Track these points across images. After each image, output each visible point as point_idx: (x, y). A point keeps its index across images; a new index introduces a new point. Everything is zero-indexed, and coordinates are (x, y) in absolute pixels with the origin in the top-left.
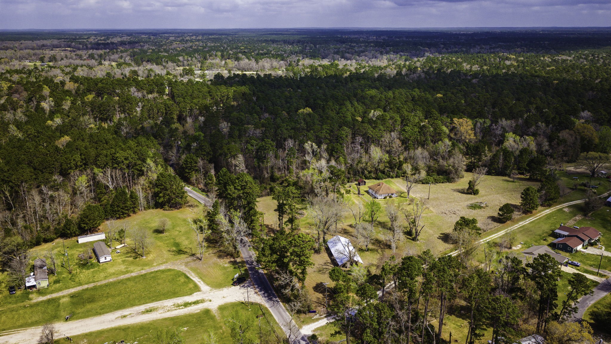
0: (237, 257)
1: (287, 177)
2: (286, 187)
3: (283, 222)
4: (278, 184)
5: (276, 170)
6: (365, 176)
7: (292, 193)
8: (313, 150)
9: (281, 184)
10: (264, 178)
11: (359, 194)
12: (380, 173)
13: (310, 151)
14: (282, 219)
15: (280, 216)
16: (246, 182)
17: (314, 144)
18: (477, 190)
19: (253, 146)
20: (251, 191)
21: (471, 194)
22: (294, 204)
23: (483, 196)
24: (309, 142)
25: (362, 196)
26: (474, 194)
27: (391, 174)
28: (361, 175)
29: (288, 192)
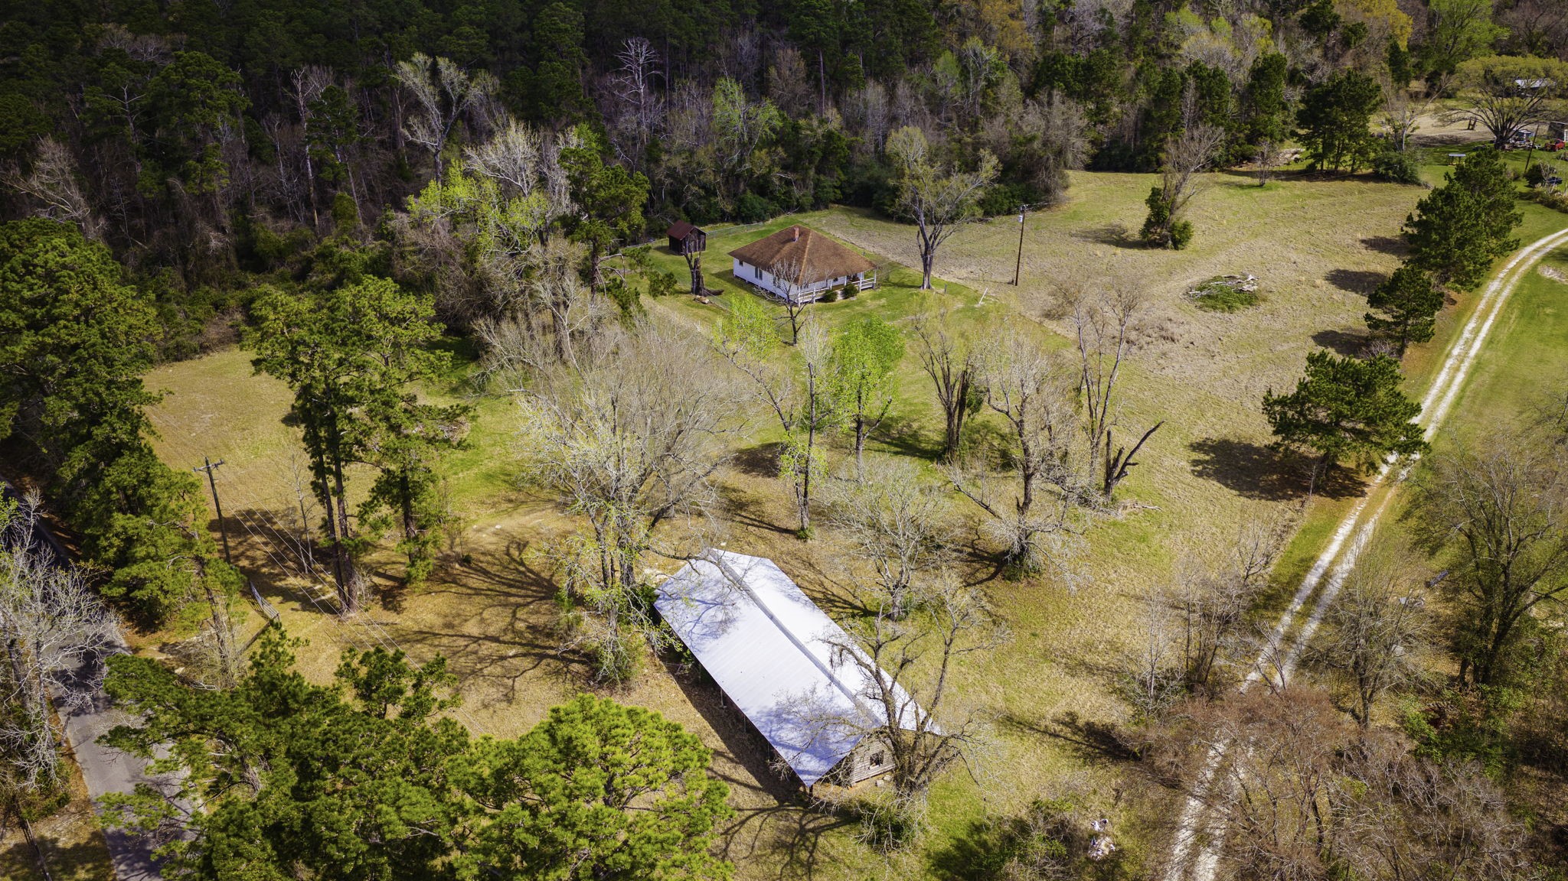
0: (47, 812)
1: (328, 241)
2: (331, 287)
3: (352, 509)
4: (283, 278)
5: (261, 212)
6: (687, 211)
7: (383, 317)
8: (444, 93)
9: (301, 276)
10: (203, 256)
11: (697, 289)
12: (749, 194)
13: (428, 96)
14: (339, 491)
15: (319, 469)
16: (50, 277)
17: (442, 62)
18: (1186, 226)
19: (118, 93)
20: (93, 336)
21: (1160, 244)
22: (408, 389)
23: (1212, 251)
24: (419, 57)
25: (716, 300)
26: (1177, 244)
27: (796, 192)
28: (671, 208)
29: (357, 314)
